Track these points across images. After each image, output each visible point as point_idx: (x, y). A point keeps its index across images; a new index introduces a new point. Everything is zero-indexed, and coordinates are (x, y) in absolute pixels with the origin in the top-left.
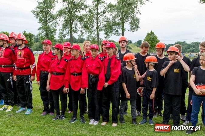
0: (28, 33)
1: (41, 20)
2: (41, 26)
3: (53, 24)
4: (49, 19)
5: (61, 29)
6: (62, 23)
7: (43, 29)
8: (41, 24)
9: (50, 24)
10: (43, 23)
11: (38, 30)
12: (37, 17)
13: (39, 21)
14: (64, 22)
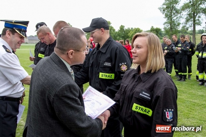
0: (155, 28)
1: (166, 16)
2: (166, 21)
3: (177, 18)
4: (174, 14)
5: (184, 22)
6: (186, 17)
7: (168, 23)
8: (167, 19)
9: (175, 18)
10: (168, 18)
11: (164, 24)
12: (163, 13)
13: (165, 17)
14: (187, 16)
